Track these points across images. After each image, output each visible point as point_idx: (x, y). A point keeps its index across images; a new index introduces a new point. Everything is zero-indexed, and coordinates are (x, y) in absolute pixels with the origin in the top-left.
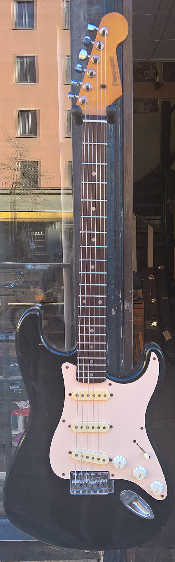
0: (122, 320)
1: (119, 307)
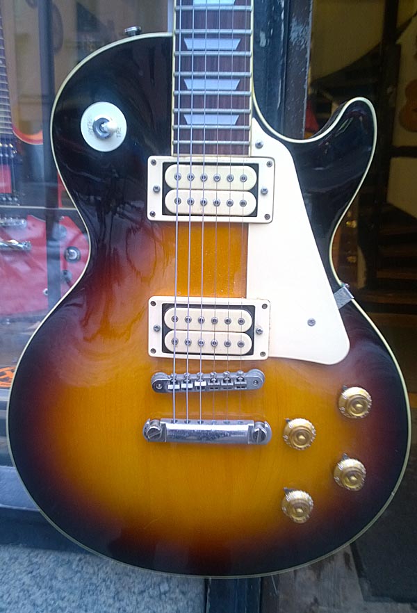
0: (281, 63)
1: (277, 29)
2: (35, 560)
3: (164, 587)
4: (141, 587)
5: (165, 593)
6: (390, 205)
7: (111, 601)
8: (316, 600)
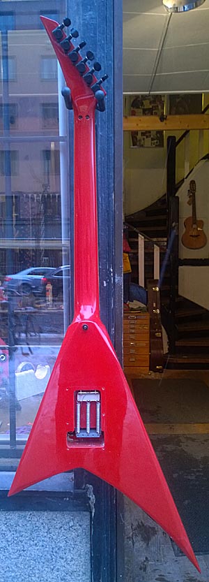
0: (113, 291)
1: (110, 280)
2: (8, 517)
3: (71, 524)
4: (60, 525)
5: (72, 527)
6: (181, 296)
7: (46, 534)
8: (146, 558)
